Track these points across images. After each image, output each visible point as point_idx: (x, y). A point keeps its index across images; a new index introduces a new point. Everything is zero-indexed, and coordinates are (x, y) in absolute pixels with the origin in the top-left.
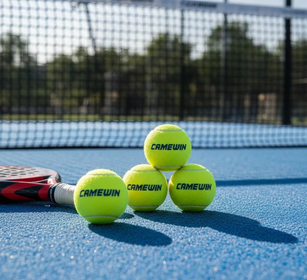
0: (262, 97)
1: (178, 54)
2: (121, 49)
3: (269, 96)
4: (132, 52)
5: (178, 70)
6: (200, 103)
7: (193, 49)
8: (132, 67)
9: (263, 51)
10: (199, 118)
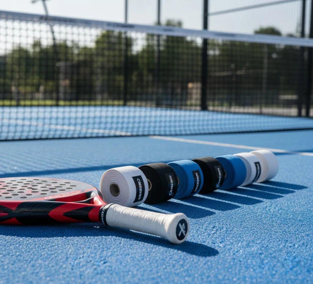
0: (190, 85)
1: (123, 47)
2: (73, 41)
3: (195, 85)
4: (82, 44)
5: (123, 59)
6: (139, 90)
7: (134, 43)
8: (82, 58)
9: (194, 45)
10: (138, 103)
